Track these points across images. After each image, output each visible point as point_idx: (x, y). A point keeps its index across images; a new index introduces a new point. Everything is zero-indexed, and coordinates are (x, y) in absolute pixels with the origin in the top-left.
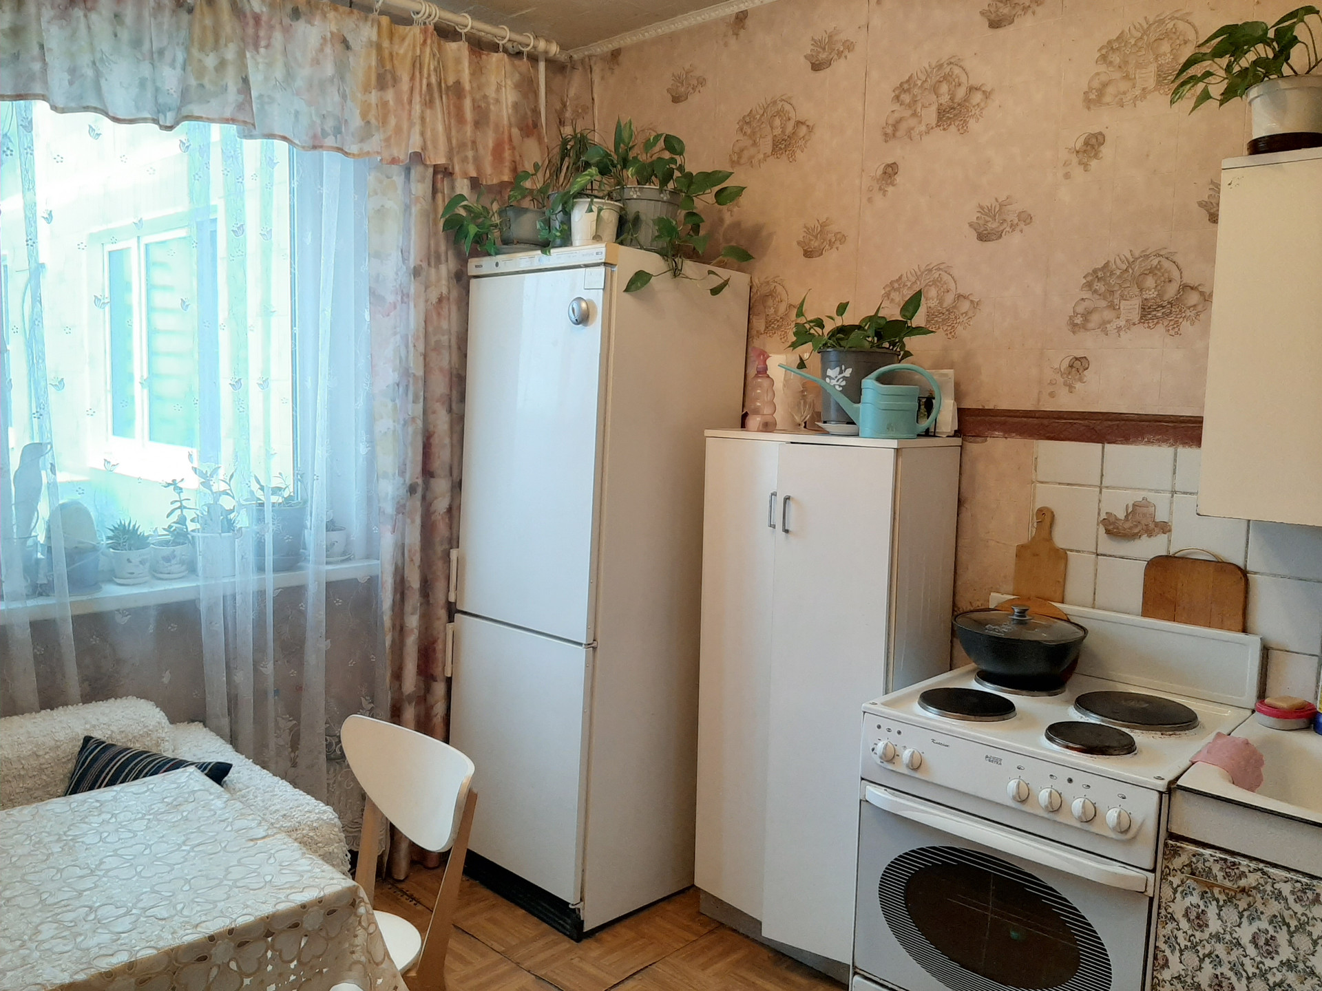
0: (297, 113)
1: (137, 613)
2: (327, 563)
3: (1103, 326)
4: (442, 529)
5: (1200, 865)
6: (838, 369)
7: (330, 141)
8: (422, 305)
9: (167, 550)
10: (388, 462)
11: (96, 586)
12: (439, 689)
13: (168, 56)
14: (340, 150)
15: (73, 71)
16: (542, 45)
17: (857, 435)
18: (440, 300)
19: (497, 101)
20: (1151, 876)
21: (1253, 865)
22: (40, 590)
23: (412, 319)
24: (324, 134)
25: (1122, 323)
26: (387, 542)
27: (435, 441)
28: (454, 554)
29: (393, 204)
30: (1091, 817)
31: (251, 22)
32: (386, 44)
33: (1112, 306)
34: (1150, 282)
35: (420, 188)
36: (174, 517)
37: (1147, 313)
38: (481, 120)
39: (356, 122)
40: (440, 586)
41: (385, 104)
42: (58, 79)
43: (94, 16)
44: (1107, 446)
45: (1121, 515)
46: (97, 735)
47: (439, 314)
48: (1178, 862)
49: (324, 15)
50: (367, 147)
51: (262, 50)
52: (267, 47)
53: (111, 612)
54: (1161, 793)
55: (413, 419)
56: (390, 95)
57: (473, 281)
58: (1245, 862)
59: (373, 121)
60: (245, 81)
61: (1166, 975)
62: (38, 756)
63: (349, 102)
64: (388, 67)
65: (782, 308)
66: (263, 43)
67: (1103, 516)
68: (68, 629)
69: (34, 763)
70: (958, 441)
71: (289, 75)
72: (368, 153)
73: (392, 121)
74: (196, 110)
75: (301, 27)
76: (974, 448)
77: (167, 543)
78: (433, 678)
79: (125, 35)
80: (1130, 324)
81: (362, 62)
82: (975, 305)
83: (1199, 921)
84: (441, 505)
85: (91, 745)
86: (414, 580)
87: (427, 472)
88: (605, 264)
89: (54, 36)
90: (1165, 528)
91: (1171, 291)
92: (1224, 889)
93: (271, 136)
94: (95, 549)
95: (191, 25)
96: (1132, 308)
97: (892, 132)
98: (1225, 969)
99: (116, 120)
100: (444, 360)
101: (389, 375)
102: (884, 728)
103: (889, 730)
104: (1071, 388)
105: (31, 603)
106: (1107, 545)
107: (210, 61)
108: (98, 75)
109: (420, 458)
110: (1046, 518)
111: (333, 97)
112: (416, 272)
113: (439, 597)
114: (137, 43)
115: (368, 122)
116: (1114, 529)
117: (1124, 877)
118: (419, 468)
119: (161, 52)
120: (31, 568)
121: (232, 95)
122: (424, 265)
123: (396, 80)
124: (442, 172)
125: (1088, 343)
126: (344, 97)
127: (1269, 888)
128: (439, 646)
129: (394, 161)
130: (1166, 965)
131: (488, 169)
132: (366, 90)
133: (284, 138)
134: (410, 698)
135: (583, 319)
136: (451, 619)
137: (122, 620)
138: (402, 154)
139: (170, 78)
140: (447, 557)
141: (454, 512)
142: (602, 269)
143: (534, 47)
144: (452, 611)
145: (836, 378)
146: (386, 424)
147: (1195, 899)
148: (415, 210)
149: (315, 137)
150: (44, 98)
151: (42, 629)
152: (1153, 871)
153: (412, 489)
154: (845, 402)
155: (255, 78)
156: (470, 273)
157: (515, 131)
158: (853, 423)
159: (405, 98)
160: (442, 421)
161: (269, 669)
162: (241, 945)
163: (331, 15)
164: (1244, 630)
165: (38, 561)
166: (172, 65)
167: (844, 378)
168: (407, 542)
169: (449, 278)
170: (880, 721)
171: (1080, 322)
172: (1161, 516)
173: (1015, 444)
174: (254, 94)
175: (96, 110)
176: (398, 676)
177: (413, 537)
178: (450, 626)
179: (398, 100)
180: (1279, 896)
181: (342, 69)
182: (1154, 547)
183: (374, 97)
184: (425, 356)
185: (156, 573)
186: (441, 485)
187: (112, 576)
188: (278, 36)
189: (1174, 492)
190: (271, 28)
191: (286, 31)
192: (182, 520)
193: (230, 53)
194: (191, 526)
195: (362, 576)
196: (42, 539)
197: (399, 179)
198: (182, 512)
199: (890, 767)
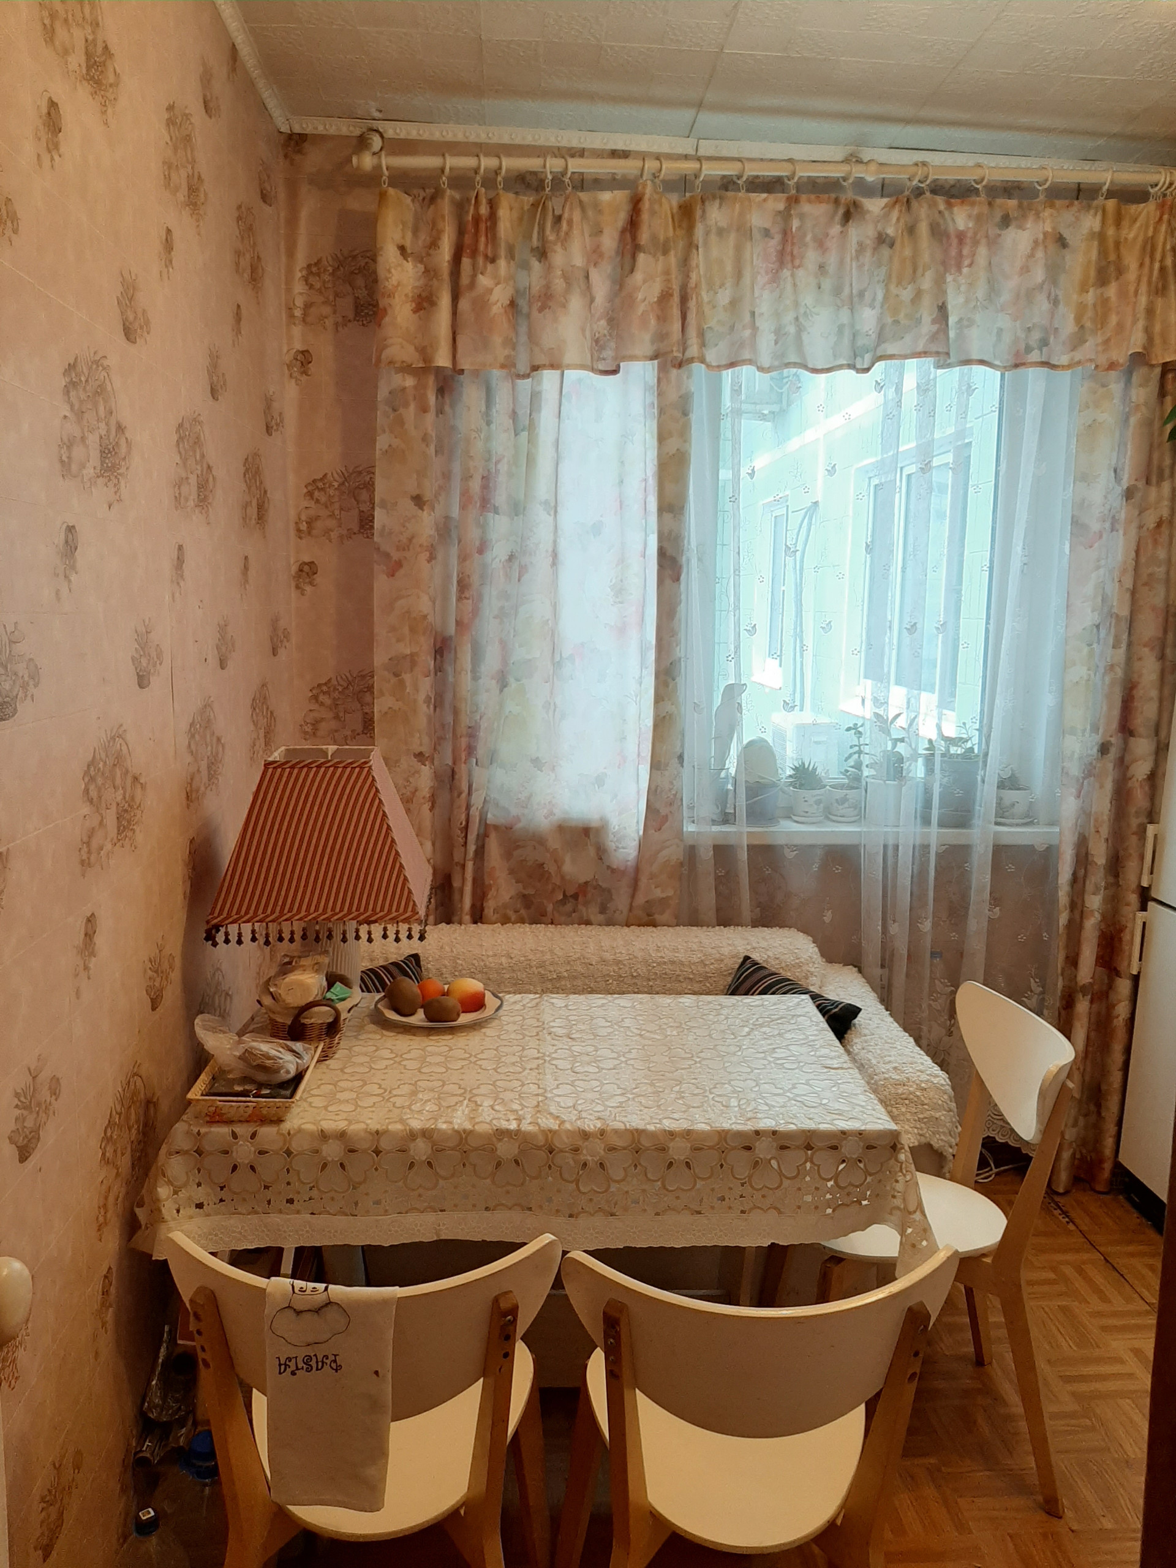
0: (1000, 331)
1: (805, 850)
2: (997, 824)
4: (1140, 798)
7: (1035, 356)
8: (1133, 532)
9: (839, 794)
10: (1078, 715)
11: (772, 820)
12: (1124, 986)
13: (868, 296)
14: (1046, 364)
15: (779, 332)
18: (1159, 525)
22: (726, 818)
23: (1120, 549)
24: (1028, 349)
26: (1070, 807)
27: (1138, 693)
29: (1108, 416)
31: (955, 242)
32: (1111, 232)
35: (1144, 392)
36: (851, 762)
39: (1068, 327)
40: (1132, 865)
41: (1105, 301)
42: (765, 344)
43: (800, 273)
46: (755, 956)
47: (1155, 542)
49: (1037, 215)
50: (1078, 356)
51: (965, 270)
52: (970, 266)
53: (782, 846)
55: (1113, 667)
56: (1112, 291)
59: (1088, 324)
60: (942, 309)
62: (705, 965)
63: (1061, 308)
64: (1112, 257)
66: (967, 262)
68: (744, 856)
69: (701, 969)
71: (993, 290)
72: (1079, 363)
73: (1113, 319)
74: (890, 348)
75: (1010, 234)
77: (842, 787)
78: (1117, 973)
79: (827, 284)
81: (1080, 258)
84: (1141, 770)
85: (748, 964)
86: (1100, 855)
87: (1126, 729)
89: (765, 301)
93: (968, 362)
94: (774, 785)
95: (891, 258)
99: (815, 371)
100: (1158, 596)
101: (1088, 616)
105: (715, 829)
107: (907, 294)
108: (800, 329)
109: (1116, 712)
111: (1042, 304)
112: (1129, 494)
113: (1130, 877)
114: (837, 291)
115: (1082, 327)
118: (1115, 725)
119: (861, 294)
120: (722, 798)
121: (927, 326)
122: (1141, 484)
123: (1120, 271)
126: (1055, 302)
128: (1126, 937)
129: (1112, 366)
132: (1083, 289)
133: (982, 362)
134: (1084, 990)
136: (1144, 908)
137: (790, 855)
138: (1121, 355)
139: (868, 318)
140: (1142, 832)
141: (1156, 780)
144: (1145, 897)
146: (1080, 672)
148: (1133, 420)
149: (1017, 354)
150: (750, 362)
151: (723, 852)
153: (1104, 749)
155: (955, 302)
159: (1130, 290)
160: (1149, 670)
161: (927, 926)
162: (783, 1148)
163: (1046, 213)
165: (728, 790)
166: (872, 307)
168: (1093, 810)
169: (1173, 497)
174: (952, 320)
175: (795, 365)
176: (1073, 961)
177: (1103, 804)
178: (1140, 914)
179: (1122, 294)
181: (1054, 271)
183: (1092, 296)
184: (1133, 592)
185: (828, 814)
186: (1143, 746)
187: (789, 814)
188: (982, 251)
190: (976, 243)
191: (993, 242)
192: (858, 766)
193: (927, 282)
194: (866, 772)
195: (1040, 844)
196: (733, 771)
197: (1116, 387)
198: (859, 757)
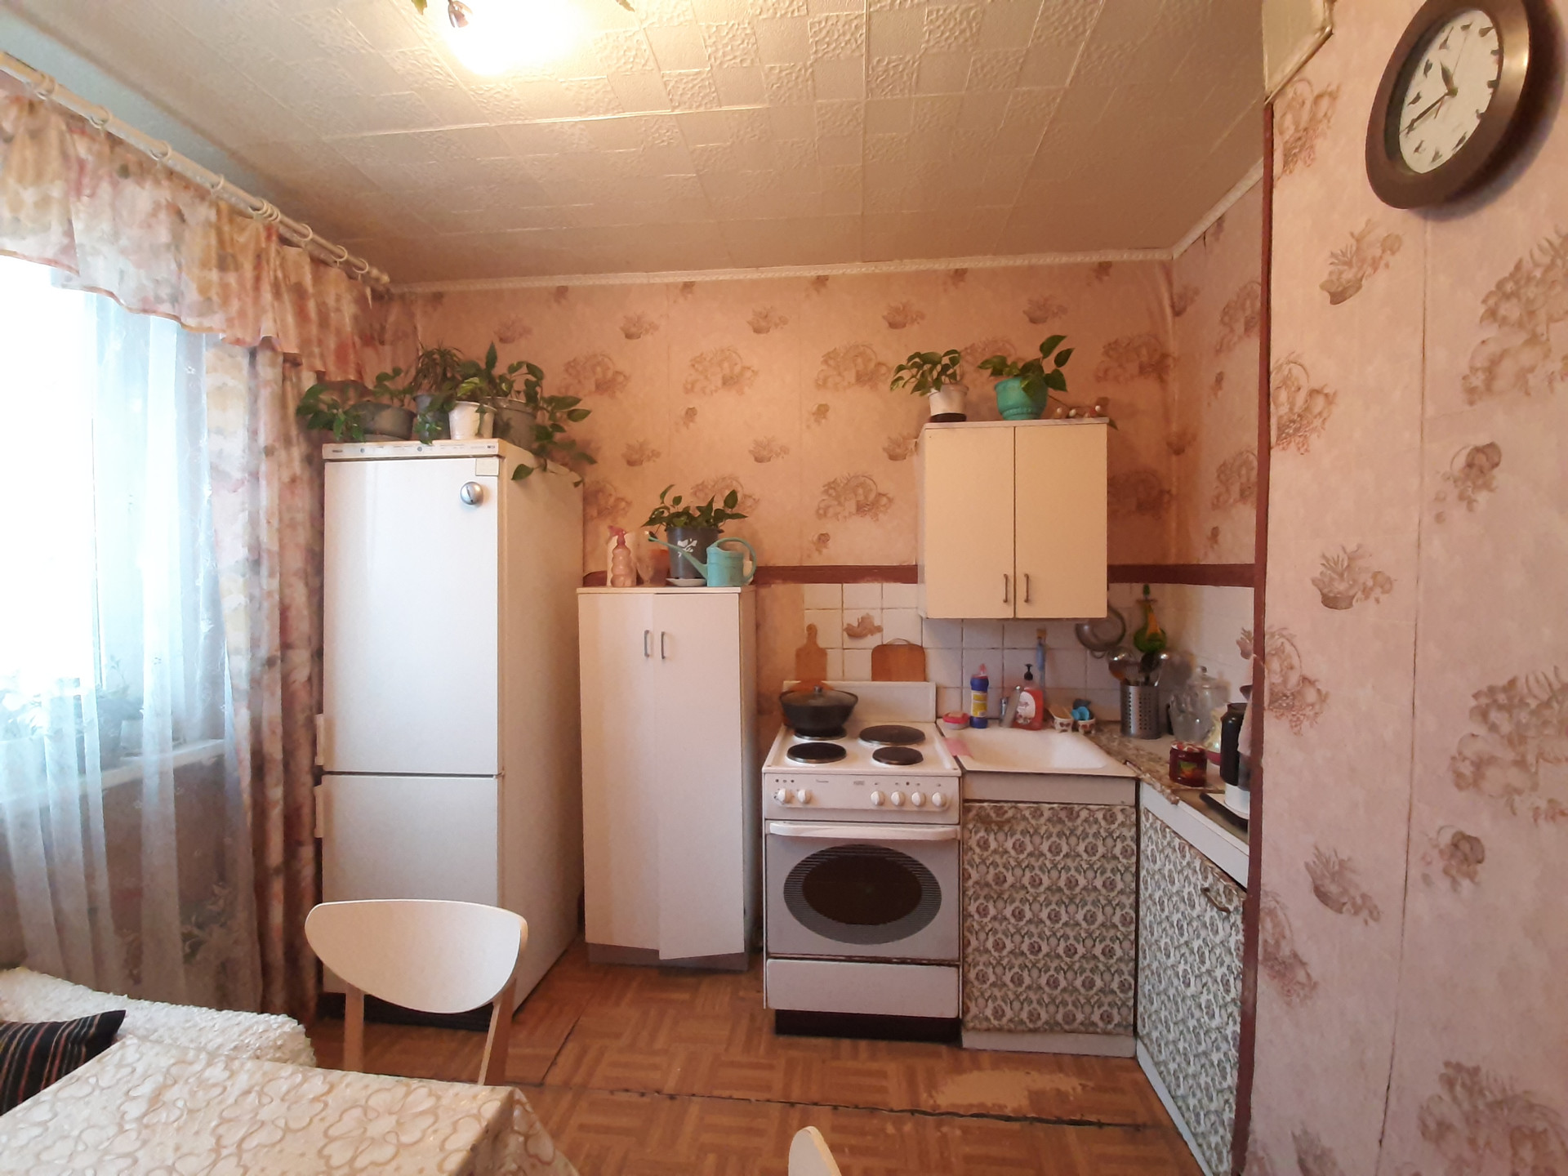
0: (122, 273)
3: (836, 515)
4: (303, 698)
5: (983, 813)
6: (686, 541)
7: (166, 307)
8: (276, 485)
10: (237, 636)
12: (307, 852)
14: (176, 318)
16: (375, 272)
17: (705, 585)
18: (293, 480)
19: (338, 310)
20: (958, 827)
21: (1009, 805)
23: (266, 496)
24: (158, 299)
25: (847, 514)
27: (292, 613)
28: (320, 720)
29: (238, 384)
30: (925, 801)
31: (75, 166)
32: (225, 228)
33: (840, 504)
34: (860, 491)
35: (268, 371)
37: (861, 509)
38: (324, 322)
39: (194, 295)
41: (227, 285)
44: (845, 585)
45: (855, 624)
47: (293, 494)
48: (972, 814)
49: (157, 182)
50: (207, 323)
51: (85, 199)
52: (92, 196)
54: (959, 778)
55: (270, 594)
56: (232, 278)
57: (328, 466)
58: (1005, 805)
59: (215, 298)
60: (69, 225)
61: (970, 883)
63: (184, 275)
64: (230, 251)
65: (612, 500)
66: (87, 191)
67: (845, 626)
70: (752, 587)
72: (208, 329)
73: (236, 303)
75: (129, 187)
76: (764, 591)
78: (300, 843)
80: (851, 514)
81: (199, 242)
82: (757, 501)
83: (984, 845)
84: (301, 674)
86: (274, 750)
87: (286, 646)
88: (498, 456)
90: (879, 629)
91: (872, 496)
92: (997, 823)
93: (96, 290)
96: (851, 506)
97: (689, 389)
98: (1001, 869)
100: (303, 536)
102: (781, 781)
103: (785, 781)
104: (820, 552)
106: (849, 643)
107: (30, 195)
109: (277, 631)
110: (812, 630)
111: (169, 264)
112: (269, 452)
113: (304, 764)
115: (209, 299)
116: (854, 633)
117: (945, 832)
118: (277, 641)
121: (56, 236)
122: (276, 445)
123: (238, 267)
124: (292, 362)
125: (828, 527)
127: (1019, 816)
129: (238, 342)
130: (970, 877)
131: (332, 368)
132: (204, 265)
133: (111, 294)
134: (277, 871)
135: (477, 500)
136: (318, 782)
138: (249, 336)
140: (311, 725)
141: (317, 679)
142: (496, 460)
143: (368, 272)
144: (319, 774)
145: (684, 546)
146: (235, 599)
147: (982, 834)
148: (265, 394)
149: (145, 300)
152: (959, 824)
153: (269, 663)
154: (696, 563)
155: (79, 226)
156: (325, 457)
157: (357, 339)
158: (700, 577)
159: (249, 284)
160: (299, 595)
163: (165, 183)
164: (925, 680)
167: (692, 547)
168: (265, 715)
169: (302, 461)
170: (777, 776)
171: (822, 513)
172: (877, 623)
173: (791, 587)
174: (78, 240)
177: (272, 709)
178: (317, 788)
179: (241, 282)
180: (1024, 818)
181: (177, 242)
182: (873, 641)
183: (214, 275)
184: (280, 532)
186: (301, 657)
188: (105, 189)
189: (882, 609)
190: (98, 176)
191: (115, 185)
193: (54, 192)
197: (244, 361)
199: (789, 806)
